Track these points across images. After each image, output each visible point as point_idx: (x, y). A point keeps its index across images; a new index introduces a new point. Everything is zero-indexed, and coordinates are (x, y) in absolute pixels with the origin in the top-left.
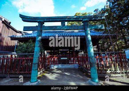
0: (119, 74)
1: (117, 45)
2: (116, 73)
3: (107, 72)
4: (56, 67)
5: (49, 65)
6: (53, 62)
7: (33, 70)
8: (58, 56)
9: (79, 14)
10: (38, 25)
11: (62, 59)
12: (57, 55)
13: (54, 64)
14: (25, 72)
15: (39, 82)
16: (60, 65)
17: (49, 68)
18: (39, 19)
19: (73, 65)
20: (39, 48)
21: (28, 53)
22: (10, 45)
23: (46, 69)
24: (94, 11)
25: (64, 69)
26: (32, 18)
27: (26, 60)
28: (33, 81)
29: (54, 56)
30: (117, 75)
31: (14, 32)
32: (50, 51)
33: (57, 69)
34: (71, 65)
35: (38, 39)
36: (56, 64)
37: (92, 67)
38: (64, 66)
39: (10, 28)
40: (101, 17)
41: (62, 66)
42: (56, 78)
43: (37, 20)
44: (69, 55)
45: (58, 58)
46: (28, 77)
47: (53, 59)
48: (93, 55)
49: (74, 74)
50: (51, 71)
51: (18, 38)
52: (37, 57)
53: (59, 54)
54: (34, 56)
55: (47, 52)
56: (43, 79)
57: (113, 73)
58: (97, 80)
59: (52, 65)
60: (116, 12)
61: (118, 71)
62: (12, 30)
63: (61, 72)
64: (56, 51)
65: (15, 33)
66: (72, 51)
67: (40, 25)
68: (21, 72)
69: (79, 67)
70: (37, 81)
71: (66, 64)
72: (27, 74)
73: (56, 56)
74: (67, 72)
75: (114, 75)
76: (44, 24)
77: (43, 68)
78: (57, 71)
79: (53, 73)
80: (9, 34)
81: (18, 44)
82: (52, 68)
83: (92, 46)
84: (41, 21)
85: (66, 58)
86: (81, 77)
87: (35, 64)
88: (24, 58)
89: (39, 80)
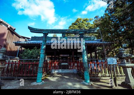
0: (108, 77)
1: (115, 51)
2: (105, 76)
3: (99, 75)
4: (56, 72)
5: (50, 70)
6: (54, 67)
7: (39, 72)
8: (58, 62)
9: (80, 19)
10: (43, 36)
11: (62, 64)
12: (58, 60)
13: (55, 69)
14: (31, 75)
15: (43, 83)
16: (60, 70)
17: (50, 73)
18: (44, 31)
19: (72, 70)
20: (44, 55)
21: (33, 58)
22: (13, 50)
23: (48, 73)
24: (95, 18)
25: (64, 73)
26: (39, 30)
27: (32, 64)
28: (39, 81)
29: (55, 62)
30: (106, 78)
31: (17, 37)
32: (51, 56)
33: (57, 73)
34: (70, 70)
35: (43, 48)
36: (57, 69)
37: (85, 71)
38: (64, 71)
39: (14, 34)
40: (94, 31)
41: (62, 71)
42: (57, 80)
43: (42, 32)
44: (70, 60)
45: (58, 64)
46: (33, 79)
47: (53, 64)
48: (86, 61)
49: (72, 78)
50: (52, 75)
51: (22, 44)
52: (42, 62)
53: (59, 59)
54: (40, 61)
55: (48, 57)
56: (46, 81)
57: (103, 76)
58: (89, 81)
59: (53, 70)
60: (114, 20)
61: (108, 75)
62: (16, 36)
63: (61, 75)
64: (56, 56)
65: (19, 38)
66: (72, 56)
67: (45, 36)
68: (27, 75)
69: (78, 72)
70: (42, 82)
71: (66, 69)
72: (33, 76)
73: (56, 62)
74: (66, 76)
75: (104, 78)
76: (48, 34)
77: (45, 72)
78: (57, 75)
79: (54, 76)
80: (13, 40)
81: (21, 49)
82: (53, 72)
83: (86, 54)
84: (46, 32)
85: (67, 64)
86: (78, 80)
87: (40, 68)
88: (31, 63)
89: (43, 81)
